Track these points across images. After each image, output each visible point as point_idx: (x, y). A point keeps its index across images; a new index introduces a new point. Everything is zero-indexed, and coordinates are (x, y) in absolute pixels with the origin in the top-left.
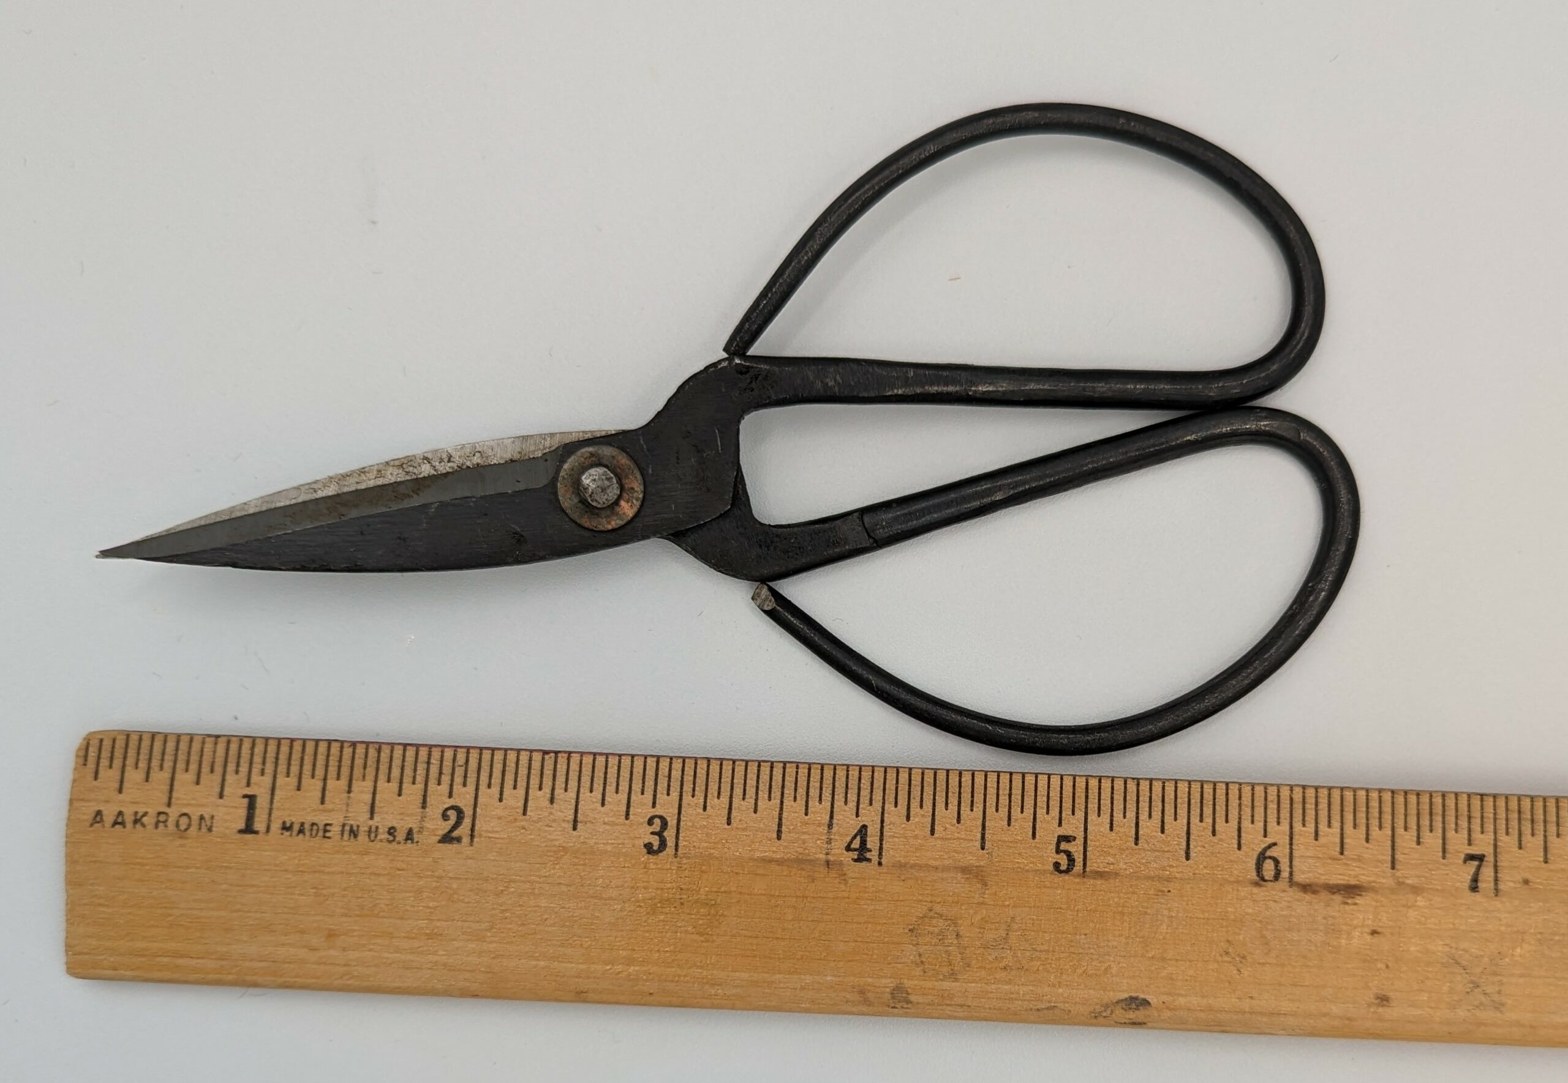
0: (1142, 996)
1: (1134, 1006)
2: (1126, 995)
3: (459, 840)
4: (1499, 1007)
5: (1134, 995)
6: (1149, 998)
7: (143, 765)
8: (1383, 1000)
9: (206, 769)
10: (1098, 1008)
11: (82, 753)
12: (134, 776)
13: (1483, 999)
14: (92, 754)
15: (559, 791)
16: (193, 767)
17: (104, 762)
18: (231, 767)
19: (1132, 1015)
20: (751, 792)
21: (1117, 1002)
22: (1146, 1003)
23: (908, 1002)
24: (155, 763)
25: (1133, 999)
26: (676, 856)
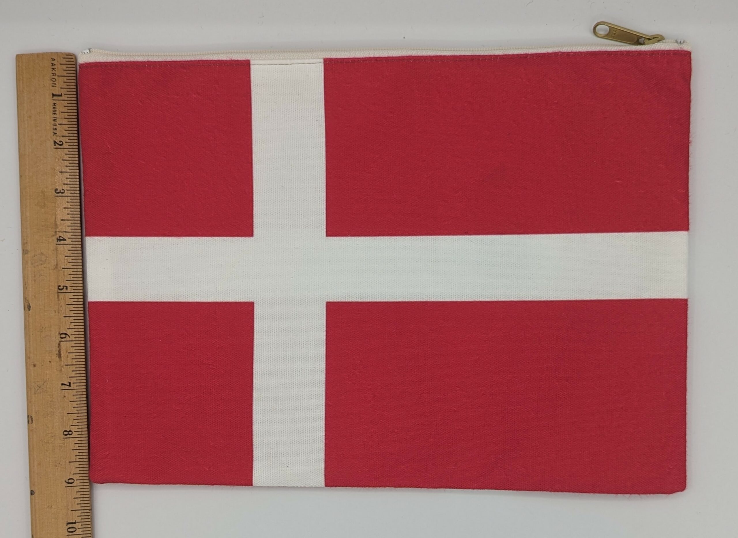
0: (31, 309)
1: (29, 307)
2: (31, 305)
3: (55, 145)
4: (35, 394)
5: (31, 307)
6: (31, 311)
7: (68, 69)
8: (34, 366)
9: (67, 84)
10: (27, 299)
11: (69, 54)
12: (64, 67)
13: (37, 389)
14: (69, 57)
15: (69, 168)
16: (68, 81)
17: (67, 60)
18: (69, 90)
19: (26, 306)
20: (72, 213)
21: (29, 304)
22: (29, 310)
23: (25, 254)
24: (68, 72)
25: (30, 307)
26: (55, 196)
